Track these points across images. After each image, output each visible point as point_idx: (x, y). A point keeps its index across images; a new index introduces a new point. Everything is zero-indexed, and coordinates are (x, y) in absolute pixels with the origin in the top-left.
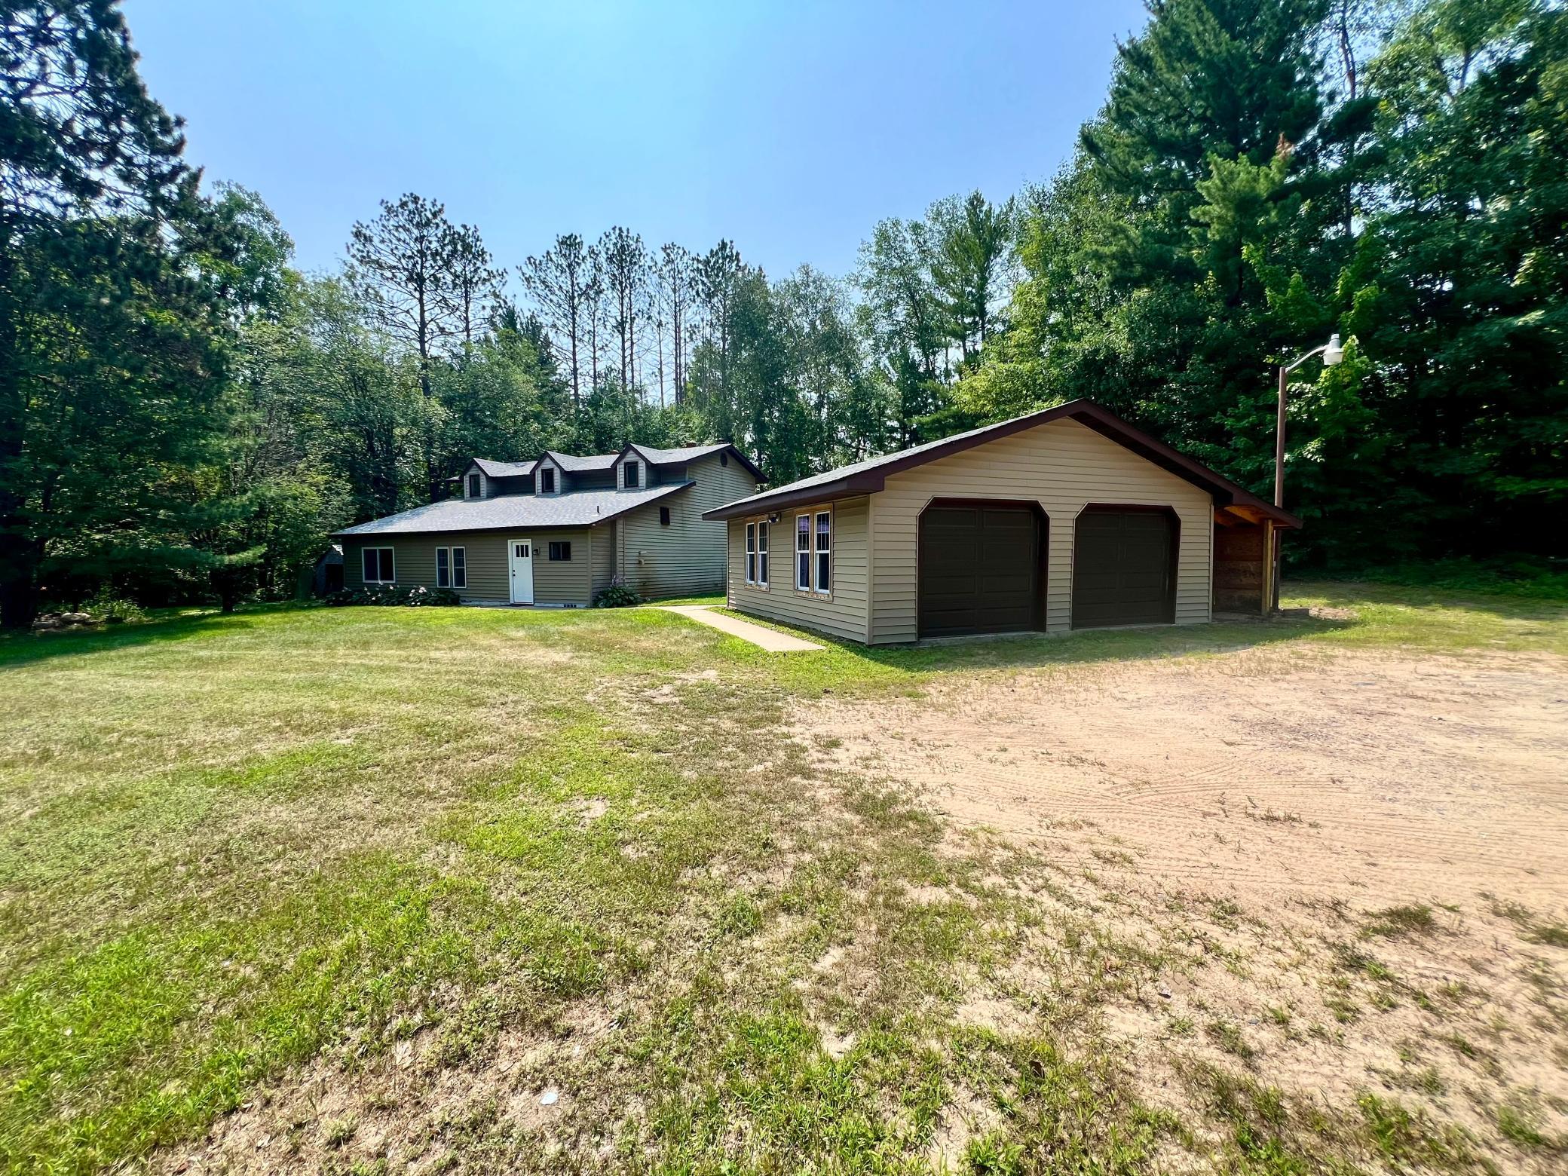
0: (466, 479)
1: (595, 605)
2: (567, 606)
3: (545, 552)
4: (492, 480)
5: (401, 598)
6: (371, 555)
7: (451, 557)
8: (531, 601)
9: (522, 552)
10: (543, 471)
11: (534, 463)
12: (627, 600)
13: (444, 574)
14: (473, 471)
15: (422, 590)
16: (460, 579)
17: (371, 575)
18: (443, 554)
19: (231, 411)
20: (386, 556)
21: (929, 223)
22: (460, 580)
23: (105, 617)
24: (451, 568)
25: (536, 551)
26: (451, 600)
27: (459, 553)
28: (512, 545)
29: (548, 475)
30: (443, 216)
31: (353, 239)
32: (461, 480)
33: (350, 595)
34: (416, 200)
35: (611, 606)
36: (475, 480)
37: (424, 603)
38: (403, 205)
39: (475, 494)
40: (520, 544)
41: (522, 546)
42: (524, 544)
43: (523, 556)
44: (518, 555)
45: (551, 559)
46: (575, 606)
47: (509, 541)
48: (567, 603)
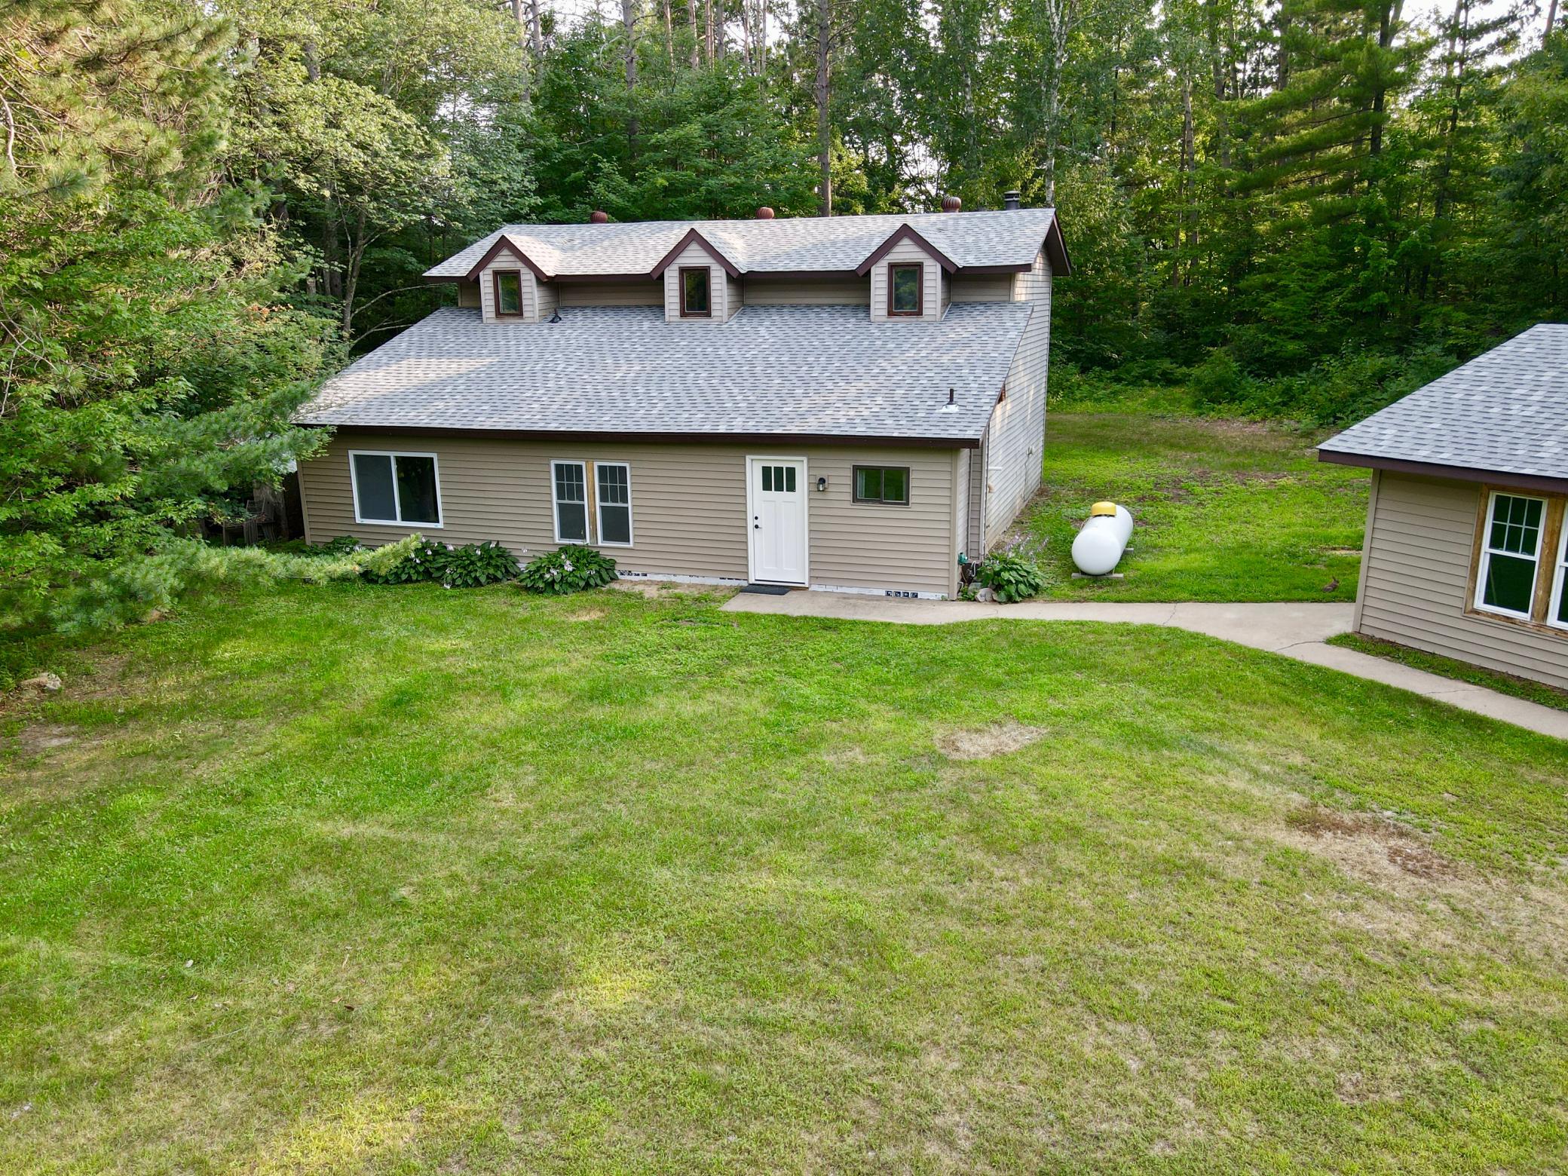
0: (486, 279)
1: (966, 594)
2: (895, 596)
3: (843, 485)
4: (551, 281)
7: (591, 482)
8: (801, 580)
9: (778, 480)
10: (683, 270)
13: (571, 515)
14: (503, 262)
16: (616, 527)
17: (377, 509)
18: (569, 475)
20: (417, 468)
22: (615, 531)
24: (593, 506)
25: (820, 483)
27: (613, 476)
28: (754, 466)
32: (470, 281)
36: (508, 282)
39: (510, 313)
40: (773, 465)
41: (779, 470)
42: (785, 465)
43: (779, 488)
44: (767, 487)
45: (855, 500)
46: (915, 596)
47: (748, 458)
48: (894, 589)
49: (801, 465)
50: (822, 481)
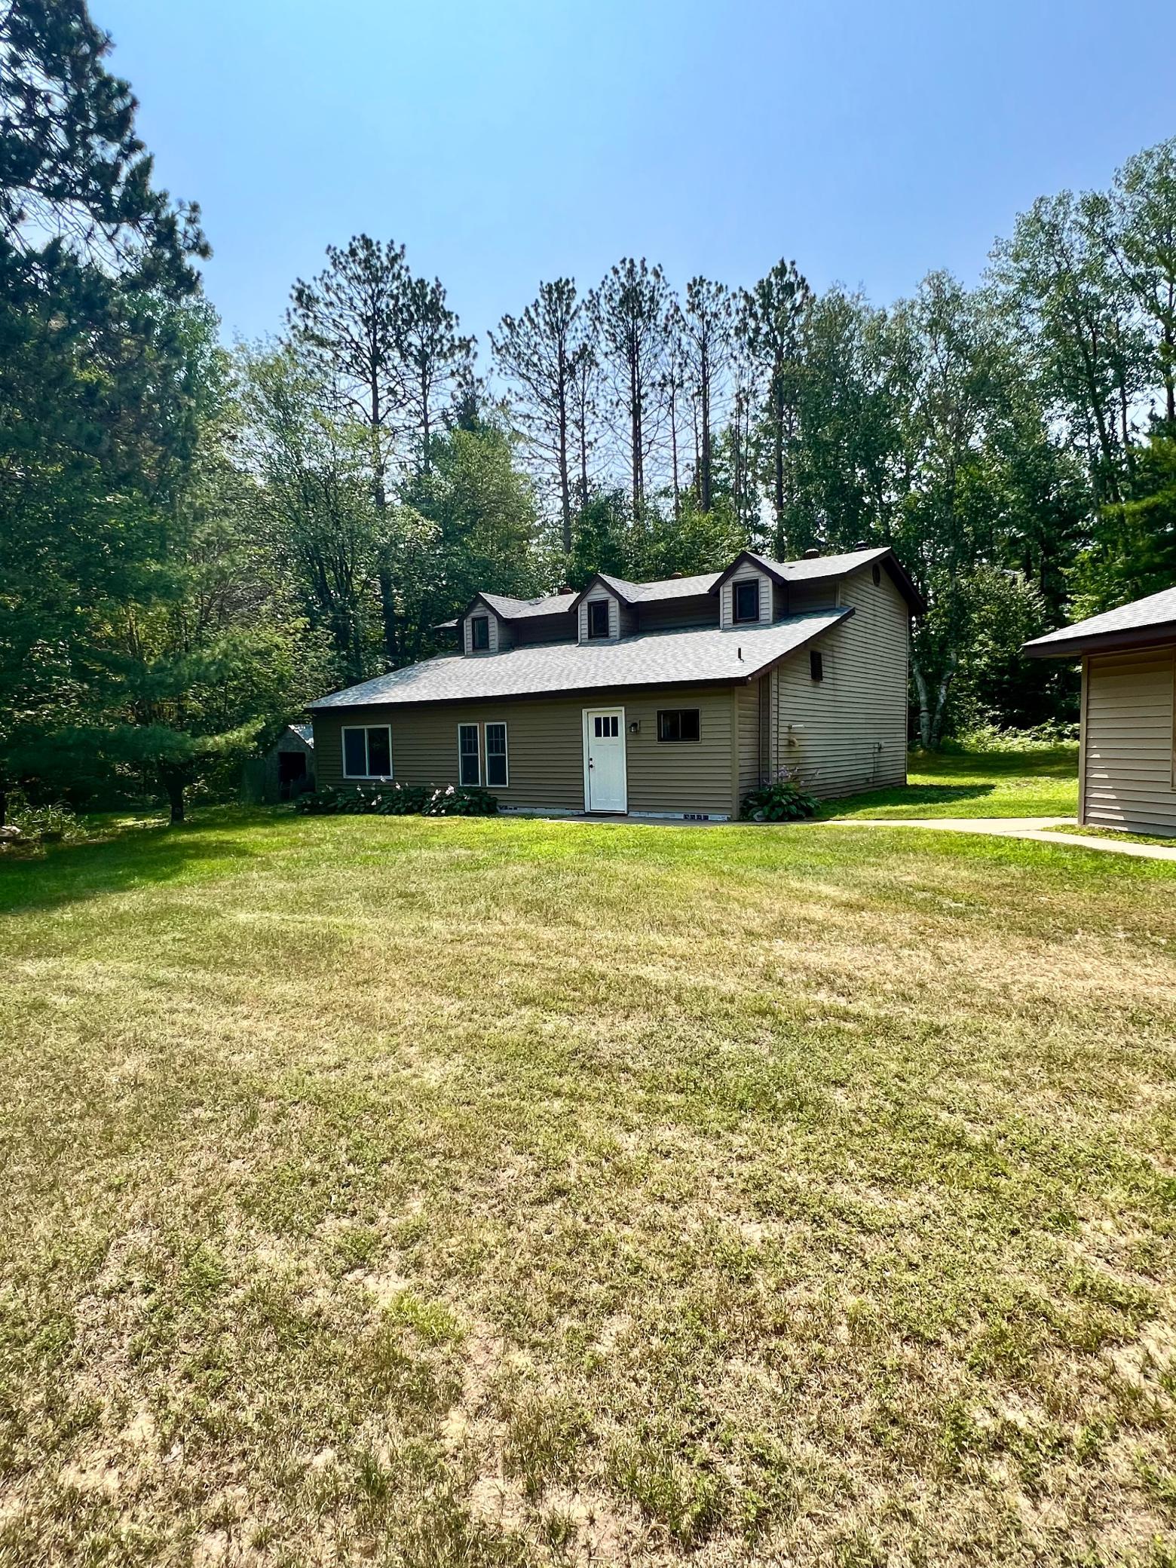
0: (467, 625)
1: (744, 815)
2: (690, 819)
3: (650, 728)
4: (506, 623)
5: (415, 803)
6: (354, 738)
7: (482, 738)
8: (622, 808)
9: (605, 728)
10: (590, 604)
11: (575, 595)
12: (804, 811)
13: (470, 765)
14: (478, 612)
15: (450, 790)
16: (497, 772)
17: (355, 767)
18: (469, 734)
19: (200, 516)
20: (379, 737)
21: (1120, 192)
22: (497, 775)
23: (38, 832)
24: (483, 755)
25: (633, 727)
26: (484, 806)
27: (496, 733)
28: (589, 718)
29: (599, 611)
30: (405, 263)
31: (294, 304)
32: (460, 628)
33: (332, 796)
34: (367, 243)
35: (780, 819)
36: (481, 625)
37: (451, 811)
38: (353, 252)
39: (481, 647)
40: (602, 716)
41: (606, 720)
42: (610, 715)
43: (607, 734)
44: (598, 734)
45: (660, 739)
46: (706, 818)
47: (584, 711)
48: (690, 812)
49: (619, 713)
50: (635, 725)
